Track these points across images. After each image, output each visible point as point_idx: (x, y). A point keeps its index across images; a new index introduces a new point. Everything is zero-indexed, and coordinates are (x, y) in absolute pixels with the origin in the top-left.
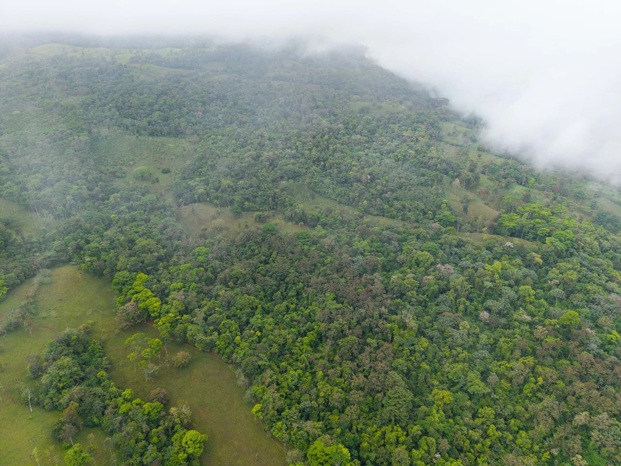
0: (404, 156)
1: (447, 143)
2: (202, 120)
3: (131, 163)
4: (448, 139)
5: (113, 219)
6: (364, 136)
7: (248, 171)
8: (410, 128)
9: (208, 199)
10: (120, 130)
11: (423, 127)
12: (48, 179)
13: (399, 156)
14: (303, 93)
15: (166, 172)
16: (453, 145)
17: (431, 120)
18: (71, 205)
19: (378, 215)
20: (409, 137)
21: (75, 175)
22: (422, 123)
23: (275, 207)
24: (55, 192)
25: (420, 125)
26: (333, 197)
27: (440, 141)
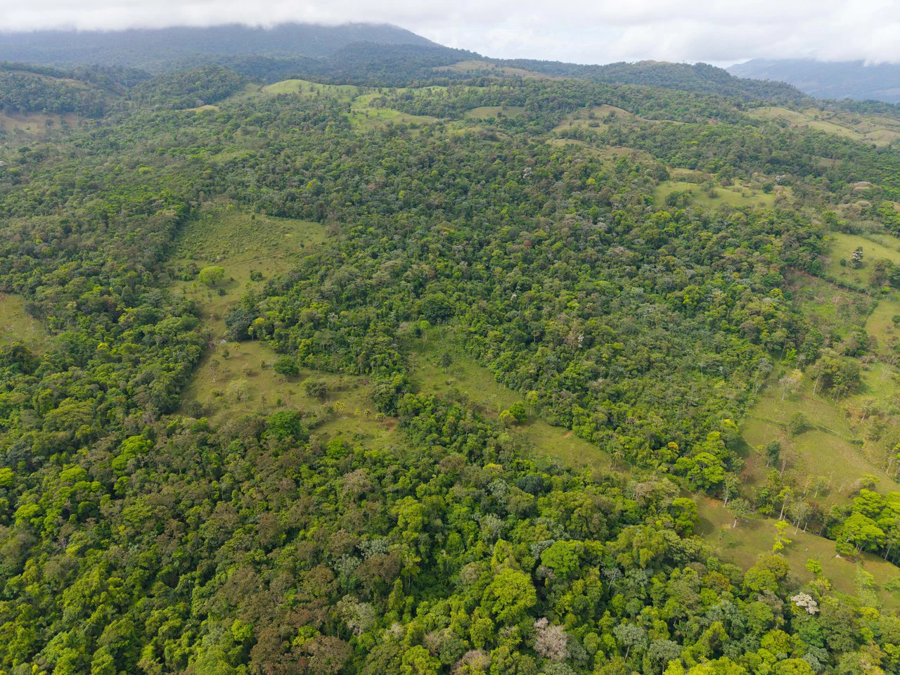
0: (699, 301)
1: (831, 281)
4: (835, 273)
6: (635, 250)
8: (746, 243)
11: (778, 242)
13: (687, 300)
16: (842, 286)
17: (801, 231)
19: (557, 425)
20: (734, 262)
22: (778, 233)
25: (772, 237)
27: (815, 275)
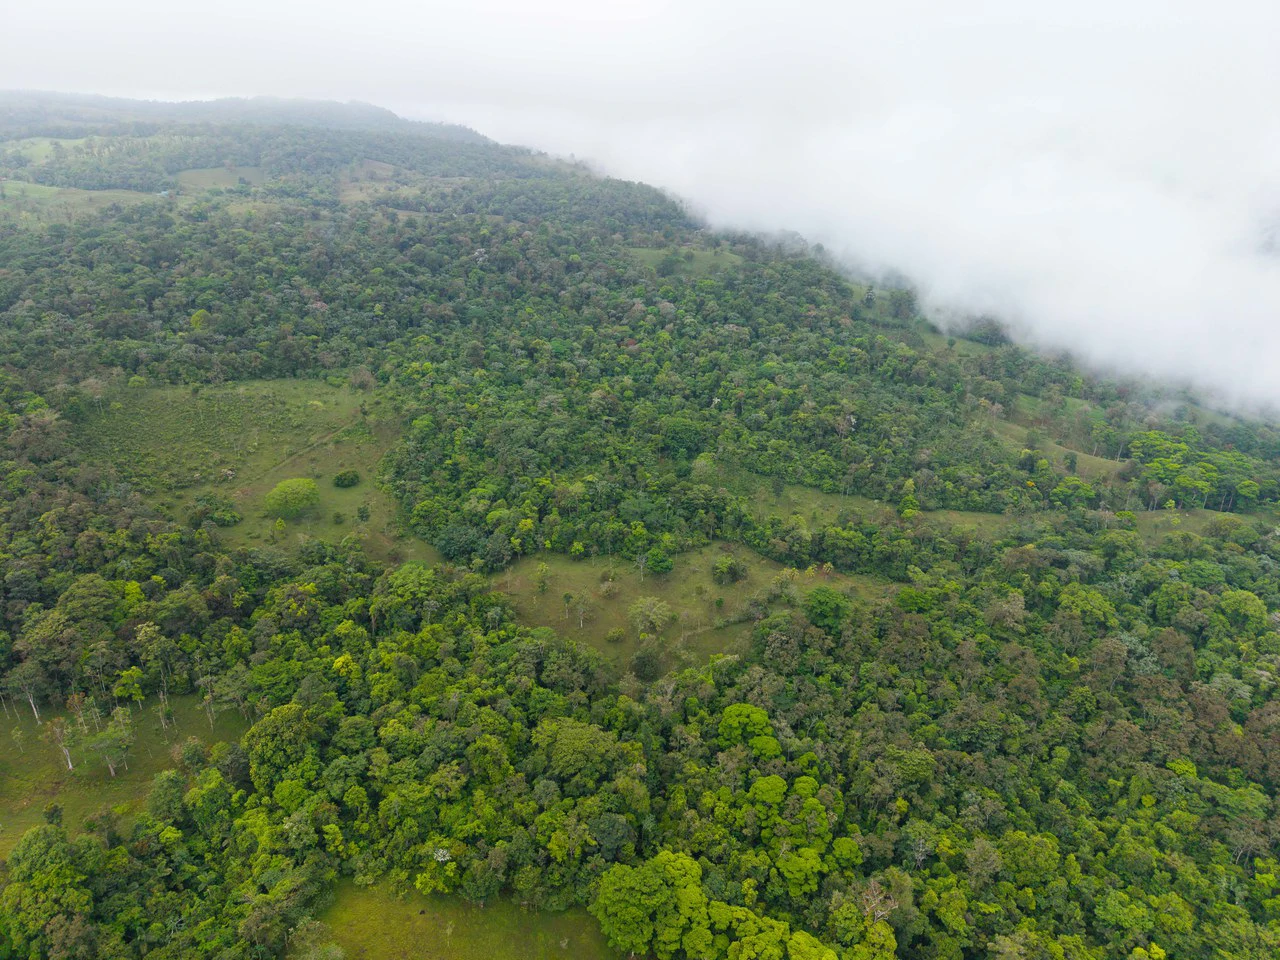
2: (336, 322)
3: (225, 470)
5: (343, 672)
7: (575, 447)
9: (548, 544)
10: (136, 377)
12: (8, 576)
14: (519, 235)
15: (346, 482)
18: (164, 656)
19: (936, 508)
21: (101, 547)
23: (718, 532)
24: (76, 620)
26: (809, 480)
